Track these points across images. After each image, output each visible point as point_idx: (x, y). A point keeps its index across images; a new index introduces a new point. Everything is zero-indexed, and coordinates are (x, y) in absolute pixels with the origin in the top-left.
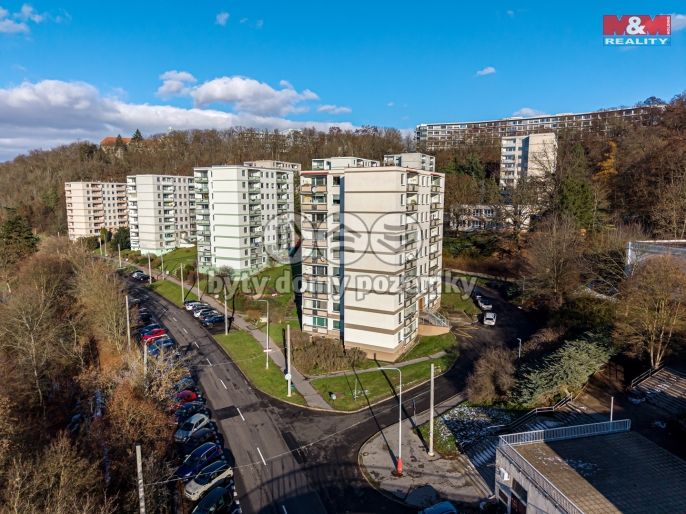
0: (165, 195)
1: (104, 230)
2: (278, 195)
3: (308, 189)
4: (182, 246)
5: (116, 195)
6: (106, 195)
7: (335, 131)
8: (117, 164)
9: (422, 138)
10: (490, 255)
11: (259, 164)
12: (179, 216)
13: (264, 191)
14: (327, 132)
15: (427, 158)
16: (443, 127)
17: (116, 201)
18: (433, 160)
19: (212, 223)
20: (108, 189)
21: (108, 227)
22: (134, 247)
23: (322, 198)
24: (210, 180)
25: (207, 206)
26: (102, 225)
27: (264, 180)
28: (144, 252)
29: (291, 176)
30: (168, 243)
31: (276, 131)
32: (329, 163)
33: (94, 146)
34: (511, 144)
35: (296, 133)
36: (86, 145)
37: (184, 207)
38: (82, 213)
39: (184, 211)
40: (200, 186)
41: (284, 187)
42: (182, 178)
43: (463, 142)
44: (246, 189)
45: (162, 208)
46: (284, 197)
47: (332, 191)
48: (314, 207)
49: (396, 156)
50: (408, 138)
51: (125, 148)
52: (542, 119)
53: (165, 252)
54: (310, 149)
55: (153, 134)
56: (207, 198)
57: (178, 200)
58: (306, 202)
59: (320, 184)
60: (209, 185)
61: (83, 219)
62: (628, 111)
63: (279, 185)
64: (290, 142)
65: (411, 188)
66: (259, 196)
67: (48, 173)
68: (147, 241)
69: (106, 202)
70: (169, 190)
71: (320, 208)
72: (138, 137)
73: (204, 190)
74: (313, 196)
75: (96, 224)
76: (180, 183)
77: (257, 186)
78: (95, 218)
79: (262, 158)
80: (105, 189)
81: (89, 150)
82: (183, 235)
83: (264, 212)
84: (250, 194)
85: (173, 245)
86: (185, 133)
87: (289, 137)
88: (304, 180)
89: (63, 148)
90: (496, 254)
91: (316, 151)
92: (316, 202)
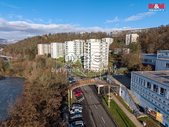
0: (58, 47)
1: (45, 54)
2: (80, 47)
3: (85, 45)
4: (61, 57)
5: (47, 47)
6: (45, 47)
7: (92, 33)
8: (46, 40)
9: (112, 34)
10: (119, 58)
11: (76, 40)
12: (61, 51)
13: (77, 46)
14: (91, 33)
15: (111, 39)
16: (116, 31)
17: (47, 48)
18: (113, 39)
19: (68, 52)
20: (46, 45)
21: (46, 53)
22: (52, 57)
23: (87, 47)
24: (68, 44)
25: (67, 49)
26: (45, 53)
27: (77, 44)
28: (54, 58)
29: (82, 43)
30: (59, 56)
31: (79, 33)
32: (90, 40)
33: (41, 37)
34: (128, 36)
35: (84, 33)
36: (39, 36)
37: (61, 49)
38: (41, 50)
39: (61, 50)
40: (66, 45)
41: (81, 45)
42: (61, 43)
43: (121, 35)
44: (74, 46)
45: (58, 49)
46: (81, 47)
47: (89, 45)
48: (86, 48)
49: (105, 38)
50: (108, 34)
51: (47, 37)
52: (139, 30)
53: (58, 58)
54: (87, 37)
55: (53, 34)
56: (67, 47)
57: (60, 48)
58: (85, 47)
59: (87, 44)
60: (68, 45)
61: (41, 52)
62: (156, 28)
63: (80, 45)
64: (82, 35)
65: (101, 45)
66: (77, 47)
67: (32, 42)
68: (55, 55)
69: (46, 48)
70: (59, 46)
71: (87, 48)
72: (50, 34)
73: (67, 46)
74: (86, 46)
75: (44, 53)
76: (61, 44)
77: (76, 45)
78: (44, 51)
79: (76, 39)
80: (45, 46)
81: (40, 37)
82: (61, 55)
83: (77, 50)
84: (75, 46)
85: (59, 57)
86: (60, 33)
87: (82, 34)
88: (84, 44)
89: (34, 37)
90: (120, 58)
91: (88, 37)
92: (86, 47)
